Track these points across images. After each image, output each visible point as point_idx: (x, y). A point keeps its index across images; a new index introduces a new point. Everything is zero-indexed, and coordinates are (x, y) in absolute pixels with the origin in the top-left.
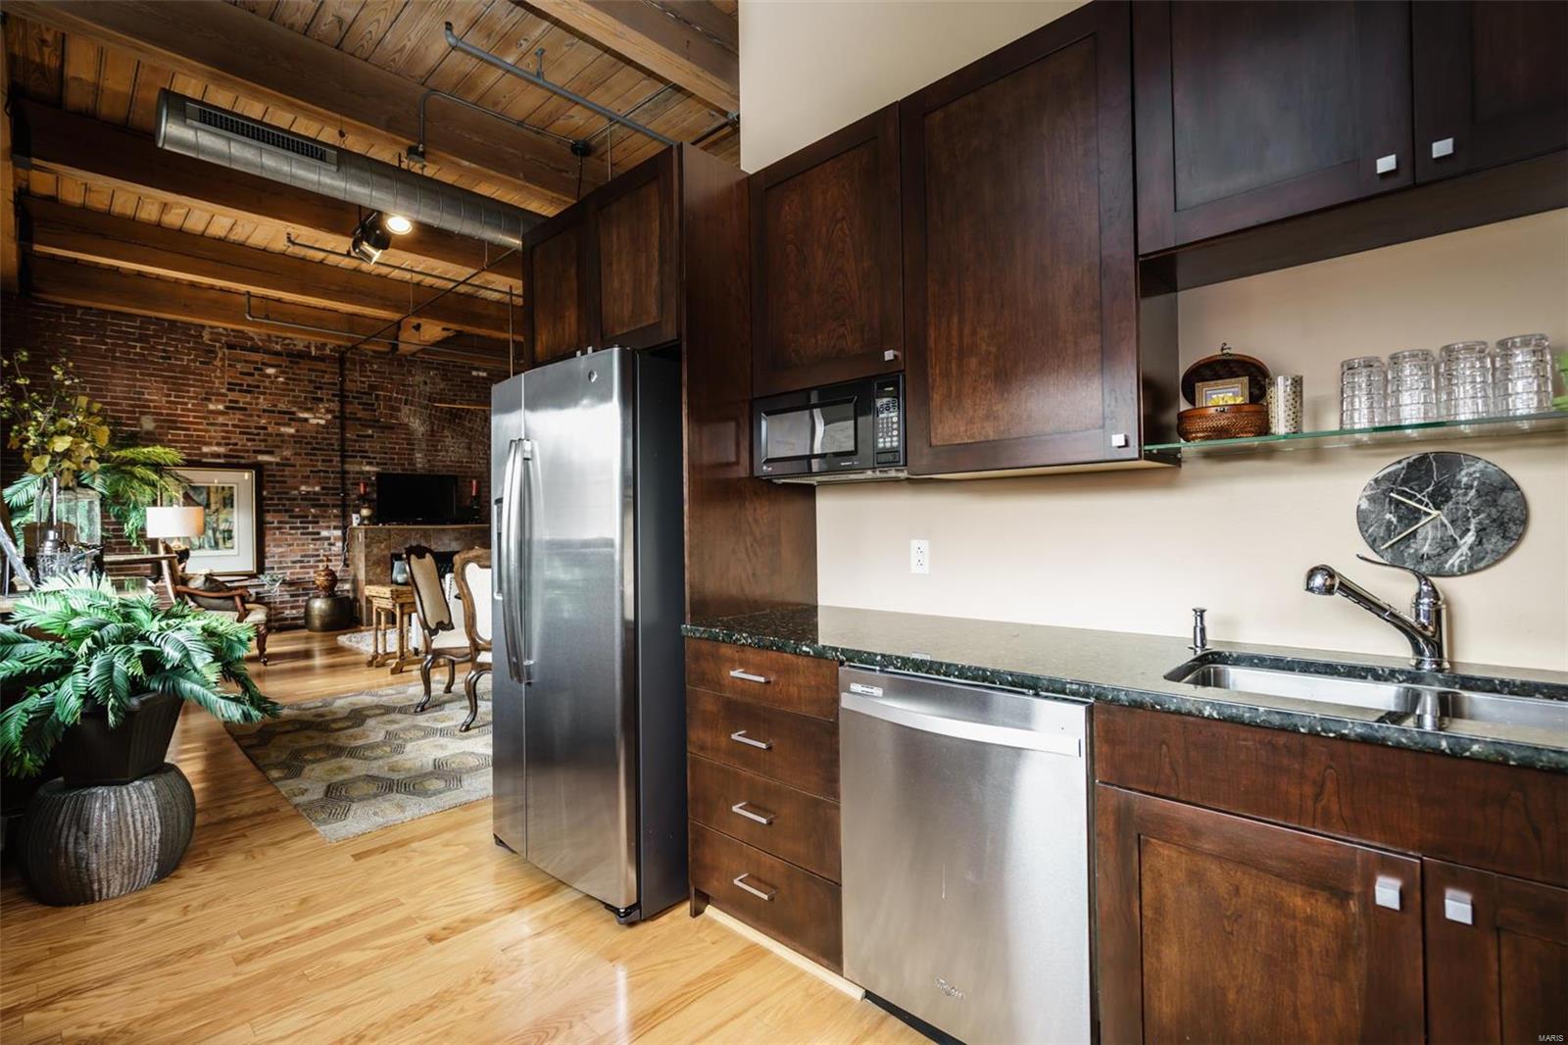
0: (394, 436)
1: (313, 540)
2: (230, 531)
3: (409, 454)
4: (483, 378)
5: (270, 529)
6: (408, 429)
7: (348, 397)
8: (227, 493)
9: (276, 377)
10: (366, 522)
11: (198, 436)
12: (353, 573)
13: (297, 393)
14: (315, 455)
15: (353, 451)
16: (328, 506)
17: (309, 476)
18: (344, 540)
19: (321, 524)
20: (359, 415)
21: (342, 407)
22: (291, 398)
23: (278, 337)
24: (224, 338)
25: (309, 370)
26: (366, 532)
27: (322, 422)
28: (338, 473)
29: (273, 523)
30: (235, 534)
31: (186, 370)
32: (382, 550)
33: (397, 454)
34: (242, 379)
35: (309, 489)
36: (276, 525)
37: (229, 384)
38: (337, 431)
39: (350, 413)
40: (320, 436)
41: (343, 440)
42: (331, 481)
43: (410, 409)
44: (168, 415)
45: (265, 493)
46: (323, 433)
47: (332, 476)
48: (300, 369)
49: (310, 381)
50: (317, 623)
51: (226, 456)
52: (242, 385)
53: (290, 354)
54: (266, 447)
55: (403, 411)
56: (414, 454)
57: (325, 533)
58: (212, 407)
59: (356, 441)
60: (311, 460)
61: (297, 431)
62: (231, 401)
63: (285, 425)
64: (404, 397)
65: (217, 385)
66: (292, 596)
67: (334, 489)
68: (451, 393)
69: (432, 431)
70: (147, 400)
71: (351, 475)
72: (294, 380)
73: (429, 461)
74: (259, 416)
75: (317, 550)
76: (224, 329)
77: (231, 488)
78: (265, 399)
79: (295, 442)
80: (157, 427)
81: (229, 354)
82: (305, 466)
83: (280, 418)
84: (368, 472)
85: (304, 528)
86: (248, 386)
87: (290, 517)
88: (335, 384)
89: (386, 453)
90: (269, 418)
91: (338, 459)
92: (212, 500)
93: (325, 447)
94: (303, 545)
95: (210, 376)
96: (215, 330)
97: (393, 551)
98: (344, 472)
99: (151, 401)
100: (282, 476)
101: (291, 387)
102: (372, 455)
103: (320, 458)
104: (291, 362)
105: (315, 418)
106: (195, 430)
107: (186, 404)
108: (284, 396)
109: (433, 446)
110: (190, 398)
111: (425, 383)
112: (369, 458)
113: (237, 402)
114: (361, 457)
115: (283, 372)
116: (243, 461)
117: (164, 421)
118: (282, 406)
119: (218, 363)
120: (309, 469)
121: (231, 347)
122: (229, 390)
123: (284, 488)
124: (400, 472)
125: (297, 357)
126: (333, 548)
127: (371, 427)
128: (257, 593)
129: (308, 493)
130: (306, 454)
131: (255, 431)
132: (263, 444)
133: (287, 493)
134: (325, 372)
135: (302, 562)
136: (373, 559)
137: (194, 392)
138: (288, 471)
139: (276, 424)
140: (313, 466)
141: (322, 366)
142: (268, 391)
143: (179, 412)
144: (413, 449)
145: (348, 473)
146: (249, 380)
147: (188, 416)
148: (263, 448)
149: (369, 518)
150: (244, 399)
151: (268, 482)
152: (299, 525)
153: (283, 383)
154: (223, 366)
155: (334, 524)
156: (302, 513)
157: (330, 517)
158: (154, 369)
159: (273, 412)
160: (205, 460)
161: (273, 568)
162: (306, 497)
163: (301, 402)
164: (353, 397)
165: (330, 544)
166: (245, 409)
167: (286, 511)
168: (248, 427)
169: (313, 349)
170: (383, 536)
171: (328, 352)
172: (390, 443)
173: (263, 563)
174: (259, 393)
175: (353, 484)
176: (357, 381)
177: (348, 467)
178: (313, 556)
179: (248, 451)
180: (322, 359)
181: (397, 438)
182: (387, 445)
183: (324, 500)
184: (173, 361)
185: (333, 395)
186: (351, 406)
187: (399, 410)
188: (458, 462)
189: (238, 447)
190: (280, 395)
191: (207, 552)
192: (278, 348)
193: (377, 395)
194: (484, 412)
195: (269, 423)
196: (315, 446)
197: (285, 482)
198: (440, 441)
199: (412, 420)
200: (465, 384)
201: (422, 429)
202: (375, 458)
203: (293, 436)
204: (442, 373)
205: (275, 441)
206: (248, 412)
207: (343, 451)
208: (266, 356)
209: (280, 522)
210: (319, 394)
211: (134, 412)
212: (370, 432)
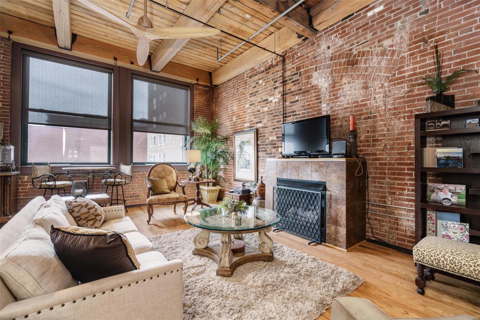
0: (309, 96)
4: (379, 13)
5: (260, 160)
6: (317, 88)
7: (286, 81)
9: (262, 84)
11: (244, 120)
13: (269, 88)
14: (275, 119)
15: (289, 113)
16: (279, 147)
17: (272, 132)
20: (292, 90)
21: (284, 88)
22: (267, 92)
23: (263, 63)
24: (249, 74)
25: (273, 73)
27: (277, 100)
29: (261, 157)
30: (250, 162)
31: (241, 94)
33: (310, 108)
34: (253, 90)
37: (250, 94)
38: (282, 103)
39: (289, 90)
40: (276, 108)
42: (280, 133)
43: (319, 73)
44: (238, 114)
45: (259, 142)
46: (277, 106)
47: (280, 130)
48: (269, 75)
49: (273, 80)
51: (249, 127)
52: (253, 93)
53: (266, 70)
55: (314, 76)
56: (320, 106)
58: (246, 106)
59: (291, 106)
60: (273, 123)
61: (269, 109)
62: (251, 102)
63: (265, 107)
64: (315, 66)
65: (247, 96)
67: (281, 137)
68: (348, 45)
69: (334, 83)
70: (234, 110)
72: (268, 82)
73: (332, 108)
74: (258, 105)
76: (249, 70)
77: (249, 141)
78: (259, 97)
79: (268, 114)
80: (236, 120)
81: (250, 80)
83: (263, 104)
86: (255, 92)
87: (266, 154)
88: (281, 76)
89: (305, 110)
90: (260, 105)
96: (247, 72)
97: (278, 176)
100: (264, 133)
101: (267, 86)
102: (297, 113)
104: (267, 73)
105: (275, 99)
106: (243, 118)
107: (241, 108)
108: (265, 92)
109: (334, 95)
110: (242, 105)
111: (329, 48)
112: (296, 115)
115: (264, 80)
116: (253, 128)
117: (237, 117)
118: (264, 98)
119: (247, 87)
120: (272, 127)
121: (251, 77)
122: (250, 97)
123: (265, 139)
125: (268, 69)
127: (297, 94)
129: (272, 140)
130: (272, 120)
131: (257, 113)
132: (259, 118)
133: (265, 142)
134: (278, 71)
136: (269, 180)
137: (243, 102)
138: (266, 130)
139: (262, 107)
140: (274, 125)
141: (277, 68)
142: (260, 92)
143: (240, 112)
144: (320, 102)
146: (255, 90)
147: (242, 113)
148: (259, 121)
150: (253, 99)
151: (260, 137)
153: (264, 86)
154: (249, 87)
156: (270, 152)
158: (236, 97)
159: (261, 102)
160: (245, 130)
162: (271, 143)
163: (270, 93)
164: (289, 80)
168: (255, 112)
169: (274, 61)
170: (274, 165)
171: (279, 59)
172: (307, 102)
173: (258, 177)
174: (258, 94)
176: (290, 69)
179: (255, 123)
180: (277, 65)
181: (311, 97)
182: (306, 104)
184: (239, 92)
185: (281, 83)
186: (287, 86)
187: (312, 77)
188: (354, 103)
189: (252, 122)
191: (244, 170)
192: (262, 69)
193: (300, 73)
194: (382, 46)
195: (260, 108)
196: (275, 114)
197: (264, 136)
198: (339, 89)
199: (320, 80)
200: (360, 30)
201: (326, 85)
202: (299, 114)
203: (268, 112)
204: (340, 32)
205: (262, 116)
206: (255, 105)
207: (285, 114)
208: (259, 75)
209: (263, 157)
210: (276, 85)
211: (232, 115)
212: (297, 98)
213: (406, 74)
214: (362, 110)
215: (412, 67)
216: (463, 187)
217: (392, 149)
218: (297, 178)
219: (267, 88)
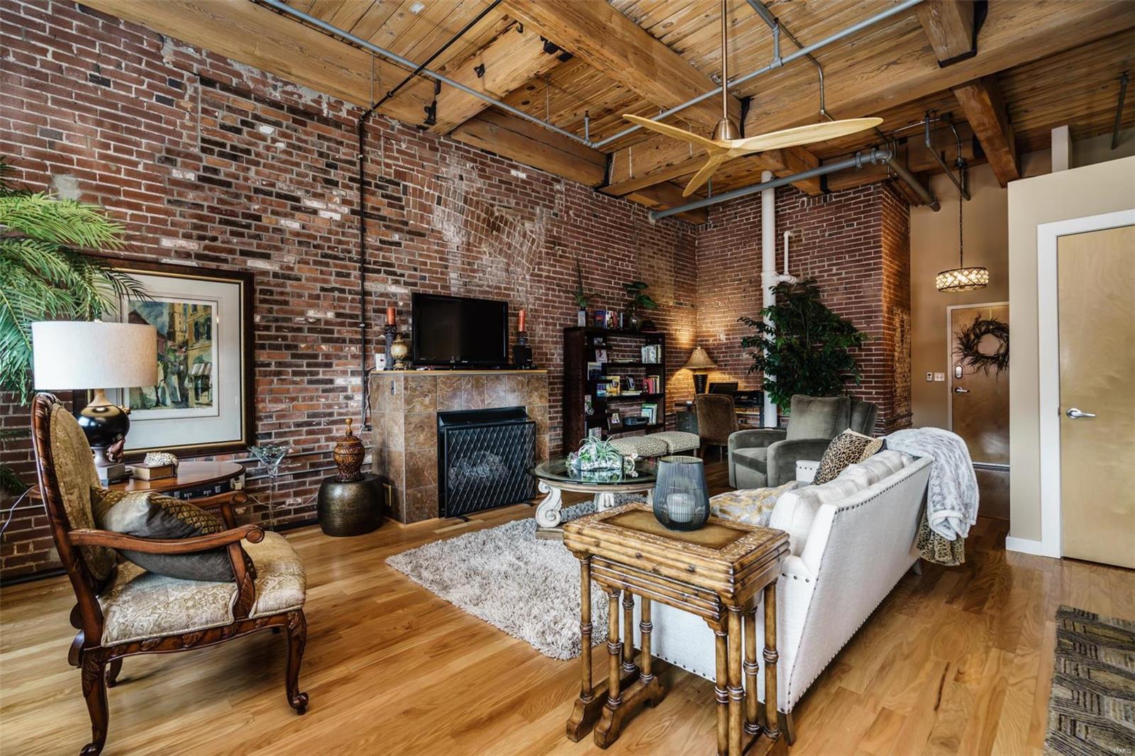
0: (425, 247)
1: (324, 391)
2: (205, 378)
3: (442, 273)
4: (523, 181)
5: (265, 374)
6: (441, 239)
7: (369, 184)
8: (201, 314)
9: (274, 141)
10: (398, 365)
11: (154, 220)
12: (379, 439)
13: (302, 170)
14: (327, 265)
15: (375, 263)
16: (344, 341)
17: (318, 297)
18: (365, 390)
19: (335, 368)
20: (382, 213)
21: (362, 199)
22: (294, 177)
23: (276, 79)
24: (196, 65)
25: (320, 137)
26: (406, 379)
27: (337, 217)
28: (357, 293)
29: (269, 365)
30: (213, 381)
31: (134, 108)
32: (427, 407)
33: (429, 271)
34: (224, 137)
35: (319, 315)
36: (273, 368)
37: (203, 140)
38: (355, 231)
39: (373, 208)
40: (333, 237)
41: (363, 246)
42: (348, 305)
43: (444, 211)
44: (102, 178)
45: (257, 319)
47: (350, 297)
48: (306, 133)
49: (321, 154)
50: (338, 521)
51: (199, 257)
52: (223, 145)
53: (293, 110)
54: (259, 246)
55: (436, 213)
56: (447, 274)
57: (340, 381)
58: (177, 174)
59: (380, 249)
60: (322, 272)
61: (303, 227)
62: (206, 169)
63: (286, 215)
64: (437, 194)
65: (185, 140)
66: (296, 476)
67: (351, 316)
68: (489, 196)
69: (469, 244)
70: (64, 148)
71: (374, 298)
72: (299, 148)
73: (465, 284)
74: (249, 198)
75: (330, 406)
76: (198, 50)
77: (207, 308)
78: (257, 173)
79: (300, 243)
80: (85, 197)
81: (204, 92)
82: (315, 280)
83: (279, 205)
84: (395, 295)
85: (312, 373)
86: (233, 147)
87: (294, 356)
88: (352, 163)
89: (415, 269)
90: (264, 202)
91: (357, 273)
92: (178, 327)
93: (341, 255)
94: (311, 399)
95: (174, 124)
96: (183, 49)
97: (441, 409)
98: (365, 293)
99: (72, 150)
100: (282, 293)
101: (294, 159)
102: (399, 271)
103: (334, 270)
104: (295, 121)
105: (327, 209)
106: (150, 210)
107: (136, 164)
108: (286, 171)
109: (469, 264)
110: (140, 154)
111: (461, 178)
112: (394, 274)
113: (216, 171)
114: (386, 272)
115: (284, 135)
116: (225, 267)
117: (98, 188)
118: (282, 186)
119: (186, 103)
120: (319, 285)
121: (207, 81)
122: (203, 150)
123: (286, 312)
125: (304, 115)
126: (351, 403)
127: (397, 230)
128: (247, 475)
129: (318, 320)
130: (316, 263)
131: (244, 222)
132: (255, 242)
133: (289, 320)
134: (341, 143)
135: (309, 424)
136: (415, 420)
137: (148, 146)
138: (290, 286)
139: (273, 212)
140: (326, 281)
141: (336, 133)
142: (262, 161)
143: (122, 176)
144: (446, 267)
145: (370, 294)
146: (233, 140)
147: (137, 185)
148: (255, 250)
149: (405, 359)
150: (228, 168)
151: (263, 301)
152: (305, 369)
153: (284, 152)
154: (194, 110)
155: (351, 368)
156: (310, 352)
157: (346, 357)
158: (79, 96)
159: (270, 194)
160: (165, 260)
161: (269, 435)
162: (315, 327)
163: (307, 184)
164: (377, 186)
165: (348, 398)
166: (229, 185)
167: (288, 347)
168: (234, 214)
169: (324, 106)
170: (427, 386)
171: (344, 114)
172: (421, 255)
173: (255, 428)
174: (249, 162)
175: (375, 311)
176: (381, 163)
177: (369, 286)
178: (325, 415)
179: (231, 251)
180: (337, 124)
181: (428, 249)
182: (417, 258)
183: (339, 332)
184: (112, 89)
185: (351, 179)
186: (373, 198)
187: (431, 212)
189: (218, 244)
190: (280, 170)
192: (277, 96)
193: (405, 187)
194: (523, 224)
195: (264, 210)
196: (326, 251)
197: (286, 303)
198: (477, 258)
199: (446, 226)
200: (503, 186)
201: (457, 241)
202: (402, 275)
203: (297, 234)
204: (479, 166)
205: (271, 239)
206: (233, 190)
207: (363, 261)
208: (259, 105)
209: (279, 364)
210: (333, 175)
211: (44, 168)
212: (396, 237)
213: (544, 274)
215: (547, 267)
216: (592, 397)
218: (481, 407)
219: (298, 165)
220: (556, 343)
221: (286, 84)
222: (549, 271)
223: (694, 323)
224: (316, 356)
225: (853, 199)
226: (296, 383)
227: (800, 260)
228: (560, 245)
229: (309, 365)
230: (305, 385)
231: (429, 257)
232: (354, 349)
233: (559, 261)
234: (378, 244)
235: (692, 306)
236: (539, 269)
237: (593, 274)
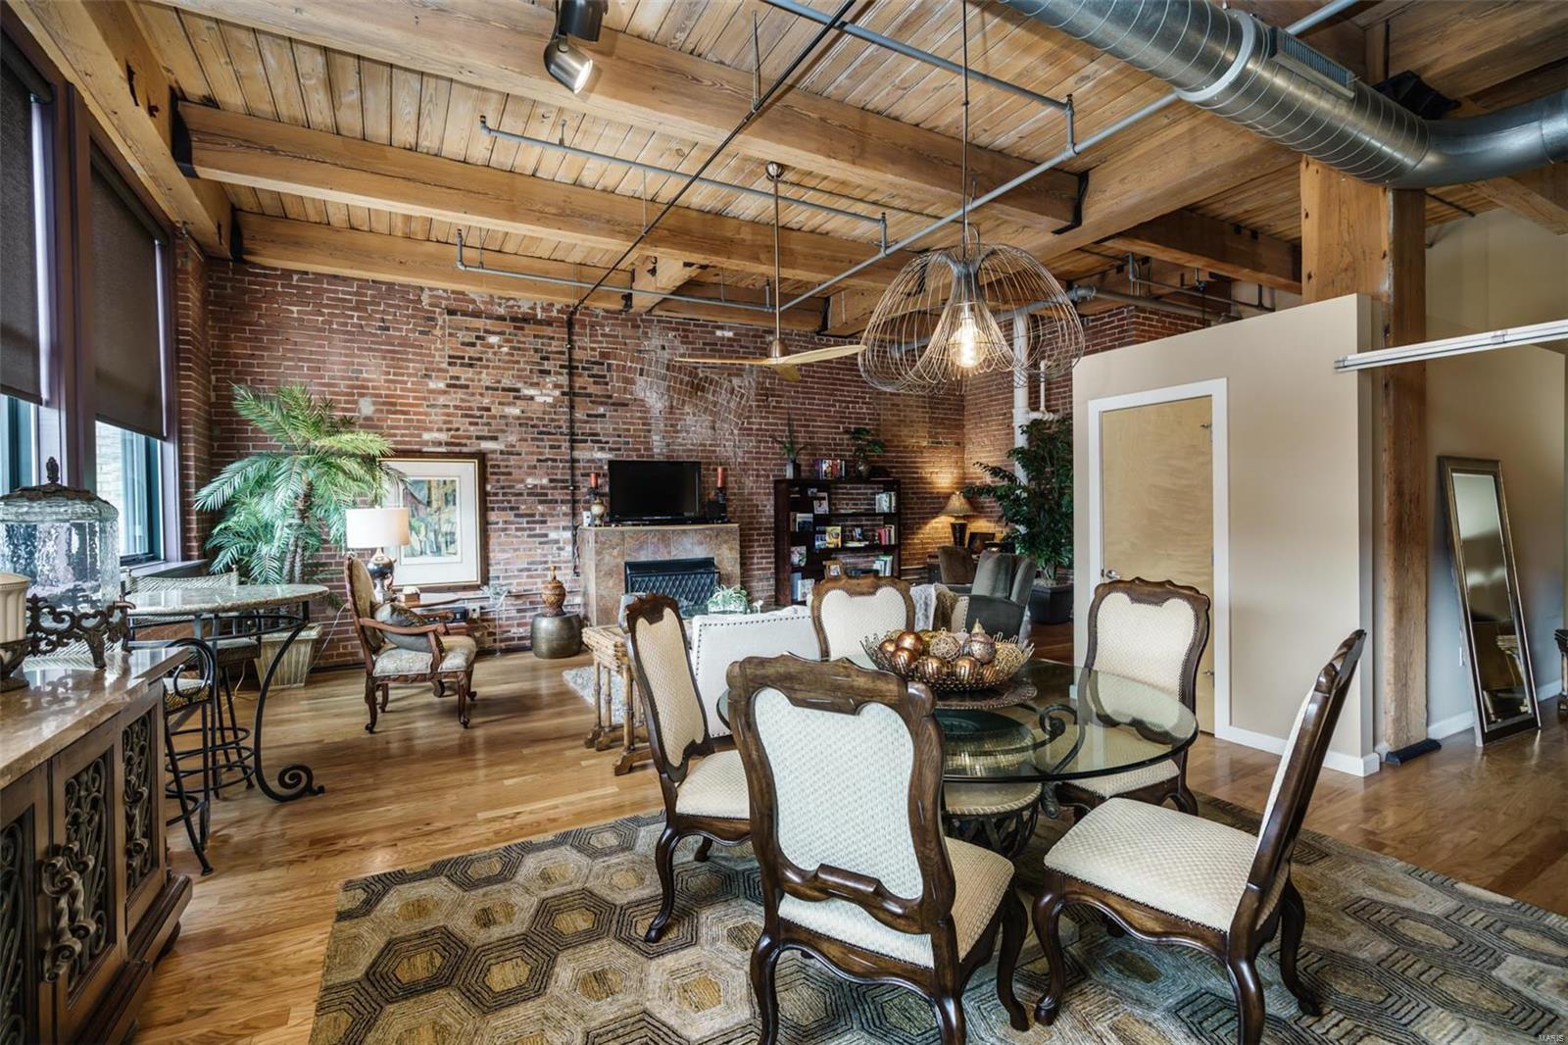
0: (629, 415)
1: (540, 543)
2: (452, 534)
3: (645, 437)
4: (729, 339)
5: (496, 530)
6: (644, 406)
7: (577, 368)
8: (448, 489)
9: (500, 347)
10: (597, 522)
11: (418, 421)
12: (583, 585)
13: (522, 365)
14: (542, 440)
15: (583, 434)
16: (556, 502)
17: (535, 467)
18: (575, 542)
19: (549, 524)
20: (588, 391)
21: (571, 381)
22: (515, 372)
23: (500, 298)
24: (444, 302)
25: (535, 336)
26: (596, 534)
27: (550, 400)
29: (497, 523)
30: (458, 536)
31: (405, 342)
32: (615, 557)
33: (632, 436)
34: (464, 351)
35: (536, 482)
36: (500, 525)
37: (450, 357)
38: (565, 409)
39: (580, 388)
40: (547, 417)
41: (572, 421)
42: (560, 471)
43: (646, 381)
44: (387, 396)
45: (489, 487)
46: (550, 413)
47: (561, 465)
48: (524, 336)
49: (536, 351)
50: (543, 647)
51: (448, 444)
52: (463, 358)
53: (514, 319)
54: (489, 431)
55: (639, 383)
56: (650, 437)
57: (553, 535)
58: (432, 385)
59: (587, 422)
60: (538, 447)
61: (523, 411)
62: (452, 378)
63: (509, 404)
64: (639, 366)
65: (437, 359)
66: (519, 611)
67: (563, 481)
69: (672, 407)
70: (365, 380)
71: (582, 464)
72: (519, 349)
73: (668, 445)
74: (481, 395)
75: (545, 556)
76: (445, 291)
77: (453, 481)
78: (487, 374)
79: (520, 425)
80: (377, 411)
81: (450, 320)
83: (503, 397)
84: (600, 460)
85: (530, 529)
86: (470, 358)
87: (516, 516)
88: (562, 353)
89: (619, 436)
90: (492, 396)
91: (568, 444)
92: (433, 497)
93: (554, 431)
94: (530, 550)
95: (430, 349)
96: (435, 293)
97: (628, 559)
98: (574, 461)
99: (369, 380)
100: (507, 467)
101: (515, 358)
102: (604, 440)
103: (548, 443)
104: (515, 328)
105: (542, 395)
106: (415, 414)
107: (406, 383)
108: (508, 369)
109: (672, 426)
110: (409, 375)
111: (663, 348)
112: (600, 442)
113: (458, 378)
114: (592, 441)
115: (507, 341)
116: (465, 450)
117: (384, 403)
118: (506, 382)
119: (438, 332)
120: (535, 457)
121: (451, 312)
122: (450, 364)
123: (510, 481)
124: (635, 459)
125: (521, 321)
126: (562, 553)
127: (602, 403)
128: (482, 608)
129: (536, 486)
130: (533, 439)
131: (478, 413)
132: (486, 428)
133: (512, 487)
134: (553, 338)
135: (529, 570)
136: (605, 568)
137: (414, 368)
138: (513, 460)
139: (499, 403)
140: (541, 454)
141: (548, 331)
142: (491, 364)
143: (398, 392)
144: (649, 431)
145: (578, 461)
146: (471, 352)
147: (408, 397)
148: (486, 434)
149: (601, 517)
150: (466, 375)
151: (493, 474)
152: (525, 525)
153: (508, 354)
154: (443, 335)
155: (563, 524)
156: (528, 512)
157: (558, 515)
158: (372, 342)
159: (497, 389)
160: (425, 449)
161: (498, 578)
162: (533, 492)
163: (527, 377)
164: (584, 368)
165: (559, 549)
166: (467, 387)
167: (512, 509)
168: (470, 408)
169: (539, 311)
170: (615, 540)
171: (554, 314)
172: (624, 423)
173: (488, 572)
174: (481, 367)
175: (583, 475)
176: (587, 348)
177: (577, 454)
178: (541, 563)
179: (469, 438)
180: (549, 323)
181: (632, 417)
182: (621, 426)
183: (552, 495)
184: (391, 332)
185: (561, 367)
186: (580, 379)
187: (634, 383)
188: (701, 445)
189: (460, 433)
190: (504, 369)
191: (429, 559)
192: (502, 311)
193: (609, 365)
194: (730, 381)
195: (493, 403)
196: (542, 429)
197: (510, 474)
198: (680, 419)
199: (648, 394)
200: (708, 348)
201: (659, 406)
202: (607, 442)
203: (519, 418)
204: (682, 334)
205: (499, 424)
206: (470, 390)
207: (573, 434)
208: (488, 321)
209: (505, 522)
210: (546, 366)
211: (353, 395)
212: (601, 410)
213: (754, 427)
214: (711, 458)
215: (758, 420)
216: (804, 548)
217: (743, 511)
218: (667, 558)
219: (518, 362)
220: (769, 494)
221: (508, 299)
222: (760, 424)
223: (960, 464)
224: (533, 515)
225: (1108, 323)
226: (517, 537)
227: (1059, 393)
228: (773, 396)
229: (528, 523)
230: (526, 539)
231: (633, 424)
232: (565, 508)
233: (773, 413)
234: (585, 418)
235: (958, 444)
236: (749, 423)
237: (816, 421)
